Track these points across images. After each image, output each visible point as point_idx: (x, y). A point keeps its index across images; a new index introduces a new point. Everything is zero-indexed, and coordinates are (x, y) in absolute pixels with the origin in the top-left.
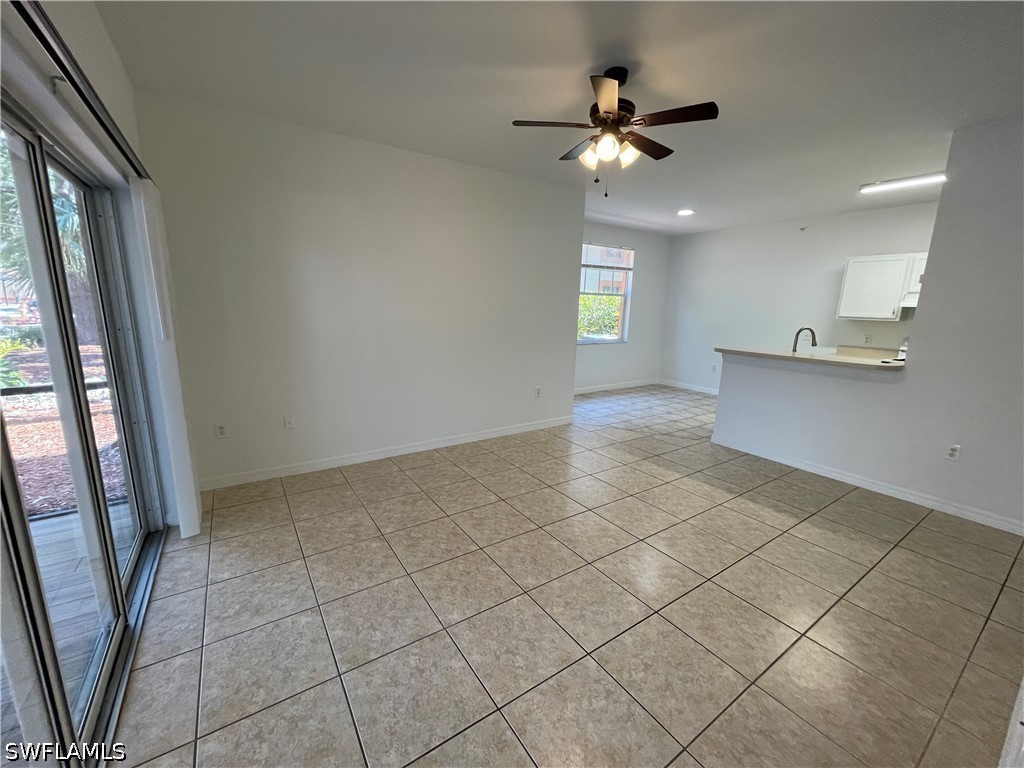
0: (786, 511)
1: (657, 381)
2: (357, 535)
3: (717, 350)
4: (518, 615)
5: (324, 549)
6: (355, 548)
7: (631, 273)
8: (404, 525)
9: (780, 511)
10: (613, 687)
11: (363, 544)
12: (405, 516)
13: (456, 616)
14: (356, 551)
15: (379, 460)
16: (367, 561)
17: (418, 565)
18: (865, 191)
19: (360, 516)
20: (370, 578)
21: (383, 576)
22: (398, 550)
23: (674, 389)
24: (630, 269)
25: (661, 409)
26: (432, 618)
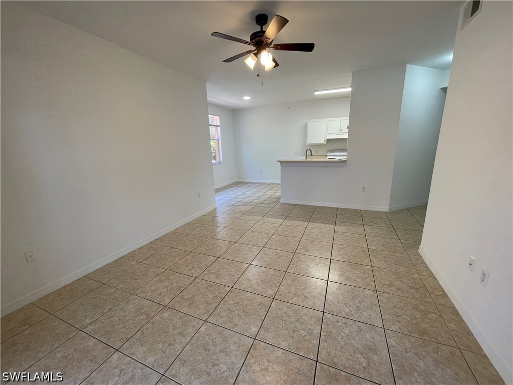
0: (328, 223)
1: (236, 180)
2: (147, 315)
3: (279, 161)
4: (281, 312)
5: (129, 336)
6: (153, 323)
7: (219, 128)
8: (174, 294)
9: (326, 224)
10: (344, 321)
11: (157, 318)
12: (169, 288)
13: (254, 329)
14: (155, 325)
15: (115, 261)
16: (171, 327)
17: (206, 313)
18: (316, 93)
19: (136, 301)
20: (183, 336)
21: (191, 331)
22: (185, 310)
23: (247, 183)
24: (218, 126)
25: (249, 192)
26: (243, 338)
